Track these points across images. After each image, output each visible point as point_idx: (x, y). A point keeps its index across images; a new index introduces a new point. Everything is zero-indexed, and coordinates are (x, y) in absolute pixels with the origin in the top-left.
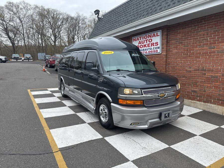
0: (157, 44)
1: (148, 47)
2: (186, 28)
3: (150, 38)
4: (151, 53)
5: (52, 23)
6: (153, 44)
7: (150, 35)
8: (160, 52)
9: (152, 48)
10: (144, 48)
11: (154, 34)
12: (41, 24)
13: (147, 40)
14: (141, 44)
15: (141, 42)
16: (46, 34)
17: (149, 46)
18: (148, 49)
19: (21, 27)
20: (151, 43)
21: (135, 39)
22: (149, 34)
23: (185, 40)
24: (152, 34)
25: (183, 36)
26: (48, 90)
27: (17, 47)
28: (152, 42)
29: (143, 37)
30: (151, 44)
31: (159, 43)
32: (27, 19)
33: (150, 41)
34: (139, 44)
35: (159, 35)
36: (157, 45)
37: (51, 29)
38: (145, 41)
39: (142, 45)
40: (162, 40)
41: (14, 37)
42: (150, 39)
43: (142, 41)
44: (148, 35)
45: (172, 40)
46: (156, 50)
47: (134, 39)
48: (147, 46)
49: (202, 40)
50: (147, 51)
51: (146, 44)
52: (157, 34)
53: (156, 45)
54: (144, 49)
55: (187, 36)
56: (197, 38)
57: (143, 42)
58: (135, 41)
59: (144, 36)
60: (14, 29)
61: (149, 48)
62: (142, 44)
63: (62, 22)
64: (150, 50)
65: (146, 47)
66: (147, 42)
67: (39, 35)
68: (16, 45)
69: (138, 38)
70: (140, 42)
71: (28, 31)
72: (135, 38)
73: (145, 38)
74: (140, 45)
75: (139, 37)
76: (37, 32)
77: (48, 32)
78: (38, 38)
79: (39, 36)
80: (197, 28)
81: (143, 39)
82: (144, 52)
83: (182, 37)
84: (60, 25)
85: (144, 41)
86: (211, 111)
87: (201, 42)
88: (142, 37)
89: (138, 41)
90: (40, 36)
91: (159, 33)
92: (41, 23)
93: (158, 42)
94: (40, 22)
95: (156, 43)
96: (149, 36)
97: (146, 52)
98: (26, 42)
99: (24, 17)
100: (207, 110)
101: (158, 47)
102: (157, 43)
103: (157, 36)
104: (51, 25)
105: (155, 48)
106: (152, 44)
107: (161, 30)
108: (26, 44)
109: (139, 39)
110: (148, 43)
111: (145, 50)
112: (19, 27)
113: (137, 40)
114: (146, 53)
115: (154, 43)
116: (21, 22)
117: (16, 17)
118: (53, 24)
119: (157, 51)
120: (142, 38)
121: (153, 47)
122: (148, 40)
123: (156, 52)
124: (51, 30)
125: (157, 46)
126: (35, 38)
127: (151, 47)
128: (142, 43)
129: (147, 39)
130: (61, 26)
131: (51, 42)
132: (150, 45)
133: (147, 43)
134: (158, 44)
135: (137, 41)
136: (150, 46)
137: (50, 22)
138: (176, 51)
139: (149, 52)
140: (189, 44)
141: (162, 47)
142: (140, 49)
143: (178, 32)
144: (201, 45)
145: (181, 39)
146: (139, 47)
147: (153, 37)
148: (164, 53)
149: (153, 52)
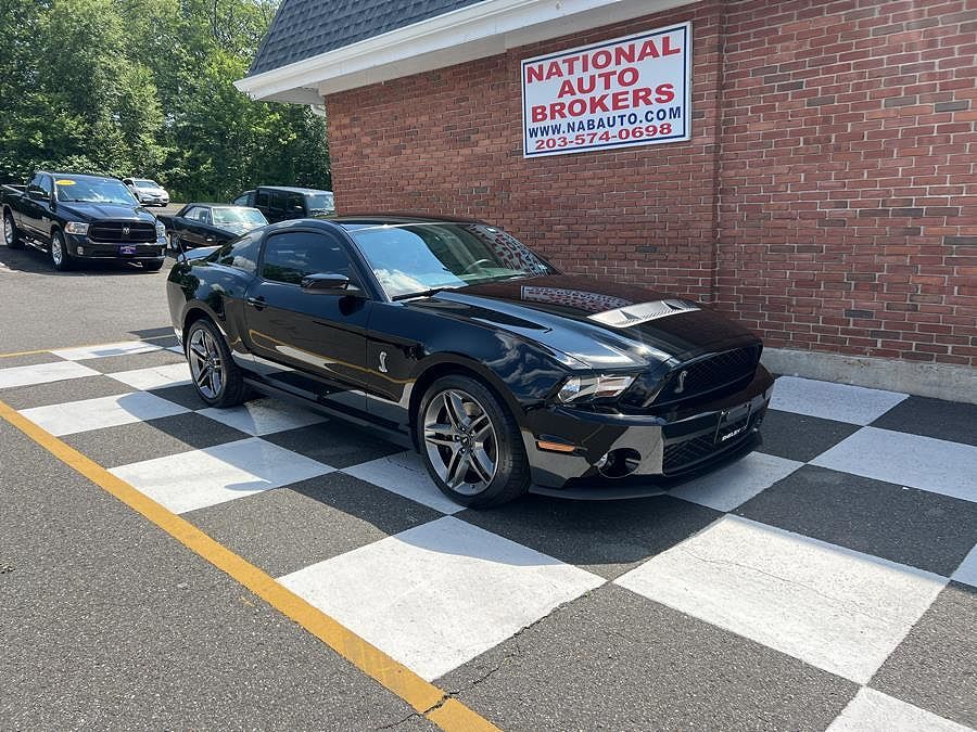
0: (666, 92)
1: (616, 107)
2: (820, 12)
3: (625, 64)
4: (631, 138)
6: (642, 94)
7: (625, 47)
8: (684, 136)
9: (641, 117)
10: (592, 117)
11: (649, 44)
13: (607, 77)
14: (573, 94)
15: (575, 86)
17: (620, 104)
18: (618, 120)
20: (631, 89)
21: (541, 67)
22: (617, 46)
23: (816, 73)
24: (639, 45)
25: (808, 53)
28: (636, 86)
29: (585, 58)
30: (631, 93)
31: (678, 91)
33: (628, 77)
34: (561, 96)
35: (678, 51)
36: (664, 97)
38: (600, 82)
39: (583, 103)
40: (695, 71)
42: (624, 71)
43: (580, 81)
45: (746, 74)
46: (662, 126)
47: (531, 70)
48: (610, 106)
49: (906, 70)
50: (614, 131)
51: (604, 97)
52: (666, 41)
53: (659, 100)
54: (591, 123)
55: (828, 51)
56: (880, 62)
57: (586, 86)
58: (540, 78)
59: (591, 54)
61: (622, 117)
62: (579, 96)
64: (626, 125)
65: (605, 109)
66: (607, 86)
69: (555, 64)
70: (567, 83)
72: (535, 67)
73: (596, 65)
74: (567, 99)
75: (564, 62)
80: (877, 16)
81: (585, 69)
82: (595, 134)
83: (798, 56)
85: (592, 79)
86: (948, 395)
87: (900, 81)
88: (578, 58)
89: (556, 83)
91: (679, 38)
93: (670, 86)
95: (659, 91)
96: (619, 52)
97: (606, 136)
100: (926, 392)
101: (671, 109)
102: (664, 89)
103: (666, 52)
105: (654, 116)
106: (636, 92)
107: (688, 24)
109: (564, 68)
110: (616, 87)
111: (596, 124)
113: (550, 75)
114: (604, 142)
115: (648, 92)
119: (670, 131)
120: (578, 65)
121: (642, 108)
122: (615, 73)
123: (661, 132)
125: (667, 107)
127: (631, 110)
128: (582, 91)
129: (612, 67)
132: (626, 99)
133: (610, 92)
134: (671, 96)
135: (548, 78)
136: (627, 106)
138: (763, 126)
139: (621, 137)
140: (838, 89)
141: (694, 107)
142: (570, 119)
143: (776, 30)
144: (897, 92)
145: (796, 65)
146: (566, 111)
147: (641, 58)
148: (708, 140)
149: (645, 133)
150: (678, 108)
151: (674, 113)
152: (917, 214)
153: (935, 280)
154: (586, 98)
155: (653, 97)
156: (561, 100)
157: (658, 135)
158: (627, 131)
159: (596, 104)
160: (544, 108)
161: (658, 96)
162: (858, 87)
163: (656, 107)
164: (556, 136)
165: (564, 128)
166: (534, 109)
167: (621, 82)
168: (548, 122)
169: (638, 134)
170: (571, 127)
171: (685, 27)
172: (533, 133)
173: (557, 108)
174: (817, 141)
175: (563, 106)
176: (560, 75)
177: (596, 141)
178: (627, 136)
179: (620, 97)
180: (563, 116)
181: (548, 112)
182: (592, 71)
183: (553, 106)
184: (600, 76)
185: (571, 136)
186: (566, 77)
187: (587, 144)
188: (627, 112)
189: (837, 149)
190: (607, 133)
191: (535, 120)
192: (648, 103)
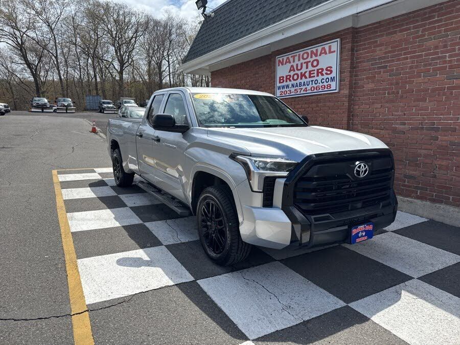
0: (329, 70)
1: (310, 77)
2: (395, 32)
3: (314, 58)
5: (115, 32)
6: (320, 71)
7: (314, 50)
8: (336, 90)
9: (319, 81)
10: (301, 81)
11: (324, 49)
12: (93, 35)
13: (307, 63)
14: (294, 71)
15: (295, 67)
16: (103, 56)
17: (312, 75)
18: (311, 83)
19: (52, 42)
20: (316, 68)
21: (283, 59)
22: (312, 50)
23: (393, 61)
24: (320, 49)
25: (390, 52)
26: (95, 172)
27: (44, 83)
28: (318, 68)
29: (299, 55)
30: (316, 71)
31: (334, 70)
32: (63, 26)
33: (315, 63)
34: (290, 72)
35: (334, 51)
36: (329, 72)
37: (114, 45)
38: (304, 65)
39: (297, 75)
40: (341, 61)
41: (37, 62)
42: (314, 60)
43: (297, 65)
44: (309, 51)
45: (364, 62)
46: (327, 85)
47: (279, 61)
48: (308, 76)
49: (433, 59)
50: (309, 87)
51: (306, 72)
52: (330, 47)
53: (327, 74)
54: (300, 84)
55: (398, 50)
56: (421, 56)
57: (299, 68)
58: (282, 64)
59: (301, 53)
60: (38, 46)
61: (312, 81)
62: (296, 72)
63: (136, 31)
64: (314, 85)
65: (306, 78)
66: (307, 68)
67: (90, 59)
68: (42, 79)
69: (288, 58)
70: (292, 66)
71: (66, 50)
72: (281, 59)
73: (304, 59)
74: (292, 73)
75: (291, 57)
76: (84, 53)
77: (107, 51)
78: (87, 65)
79: (88, 60)
80: (420, 33)
81: (299, 60)
82: (302, 89)
83: (386, 53)
84: (132, 38)
85: (302, 64)
87: (430, 65)
89: (289, 65)
90: (90, 61)
91: (335, 45)
92: (92, 33)
93: (331, 67)
94: (90, 31)
95: (327, 70)
96: (312, 52)
97: (306, 90)
98: (62, 72)
99: (57, 19)
101: (331, 78)
102: (329, 69)
103: (330, 52)
104: (113, 37)
105: (325, 81)
106: (318, 70)
107: (338, 40)
108: (62, 77)
109: (291, 60)
110: (310, 68)
111: (302, 84)
112: (47, 42)
113: (286, 62)
114: (305, 92)
116: (52, 30)
117: (41, 21)
118: (116, 34)
119: (330, 88)
120: (297, 58)
121: (320, 77)
124: (114, 48)
125: (329, 76)
126: (79, 65)
127: (316, 78)
128: (298, 70)
129: (309, 59)
130: (134, 39)
131: (113, 72)
132: (314, 73)
133: (308, 70)
134: (331, 72)
135: (285, 64)
136: (314, 76)
137: (110, 32)
138: (371, 86)
139: (311, 90)
140: (402, 69)
141: (340, 77)
142: (293, 82)
143: (376, 42)
144: (429, 70)
145: (384, 58)
146: (291, 78)
147: (320, 55)
148: (346, 92)
149: (321, 88)
150: (334, 77)
151: (332, 79)
152: (437, 130)
153: (444, 163)
154: (299, 72)
155: (324, 72)
156: (289, 74)
157: (326, 89)
158: (314, 87)
159: (303, 75)
160: (283, 77)
161: (326, 72)
162: (411, 68)
163: (325, 77)
164: (287, 90)
165: (290, 86)
166: (280, 78)
167: (313, 66)
168: (285, 83)
169: (318, 89)
170: (293, 86)
171: (337, 41)
172: (279, 88)
173: (288, 77)
174: (393, 93)
175: (290, 76)
176: (290, 62)
177: (302, 92)
178: (314, 90)
179: (312, 72)
180: (290, 81)
181: (285, 79)
182: (302, 61)
183: (287, 76)
184: (305, 63)
185: (293, 89)
186: (292, 64)
187: (298, 93)
188: (314, 79)
189: (402, 97)
190: (306, 88)
191: (280, 82)
192: (322, 75)
